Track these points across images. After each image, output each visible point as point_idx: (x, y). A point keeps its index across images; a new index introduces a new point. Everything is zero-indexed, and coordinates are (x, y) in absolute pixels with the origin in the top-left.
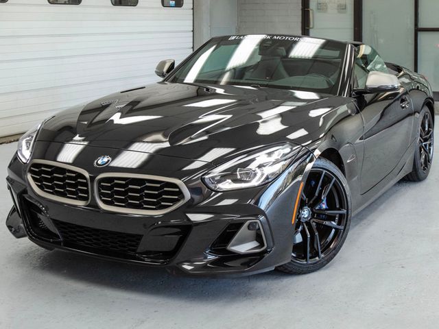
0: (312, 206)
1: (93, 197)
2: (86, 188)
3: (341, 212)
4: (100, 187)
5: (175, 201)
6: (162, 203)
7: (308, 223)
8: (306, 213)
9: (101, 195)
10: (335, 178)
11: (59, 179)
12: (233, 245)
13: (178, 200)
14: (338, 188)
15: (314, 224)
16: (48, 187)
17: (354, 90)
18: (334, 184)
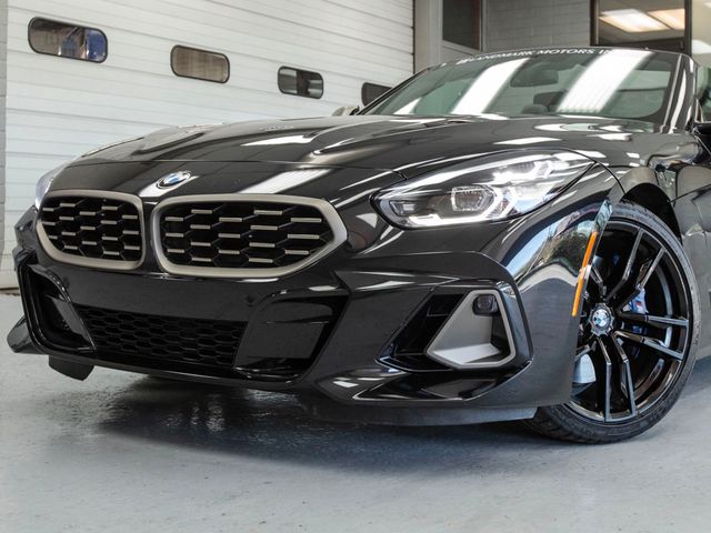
0: (615, 305)
1: (151, 249)
2: (136, 233)
3: (678, 322)
4: (164, 226)
5: (312, 246)
6: (287, 252)
7: (607, 339)
8: (602, 316)
9: (166, 243)
10: (663, 250)
11: (88, 221)
12: (441, 347)
13: (320, 244)
14: (670, 269)
15: (621, 342)
16: (70, 240)
17: (695, 125)
18: (662, 263)
